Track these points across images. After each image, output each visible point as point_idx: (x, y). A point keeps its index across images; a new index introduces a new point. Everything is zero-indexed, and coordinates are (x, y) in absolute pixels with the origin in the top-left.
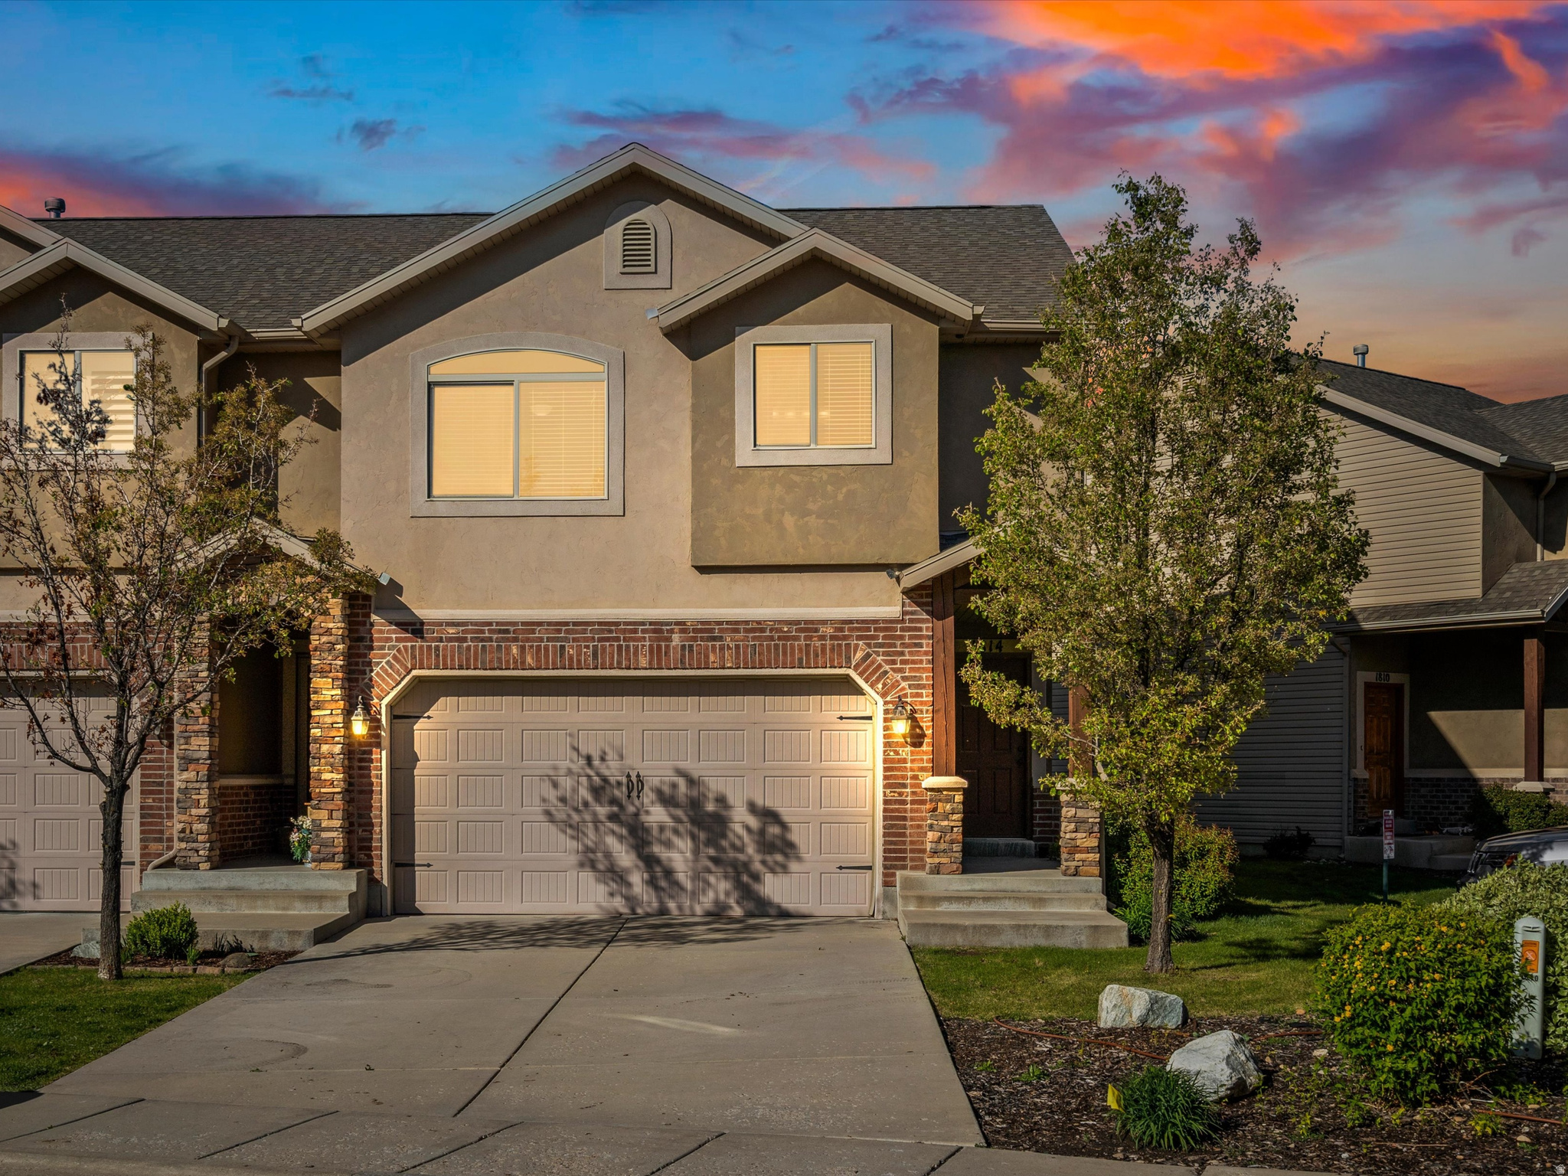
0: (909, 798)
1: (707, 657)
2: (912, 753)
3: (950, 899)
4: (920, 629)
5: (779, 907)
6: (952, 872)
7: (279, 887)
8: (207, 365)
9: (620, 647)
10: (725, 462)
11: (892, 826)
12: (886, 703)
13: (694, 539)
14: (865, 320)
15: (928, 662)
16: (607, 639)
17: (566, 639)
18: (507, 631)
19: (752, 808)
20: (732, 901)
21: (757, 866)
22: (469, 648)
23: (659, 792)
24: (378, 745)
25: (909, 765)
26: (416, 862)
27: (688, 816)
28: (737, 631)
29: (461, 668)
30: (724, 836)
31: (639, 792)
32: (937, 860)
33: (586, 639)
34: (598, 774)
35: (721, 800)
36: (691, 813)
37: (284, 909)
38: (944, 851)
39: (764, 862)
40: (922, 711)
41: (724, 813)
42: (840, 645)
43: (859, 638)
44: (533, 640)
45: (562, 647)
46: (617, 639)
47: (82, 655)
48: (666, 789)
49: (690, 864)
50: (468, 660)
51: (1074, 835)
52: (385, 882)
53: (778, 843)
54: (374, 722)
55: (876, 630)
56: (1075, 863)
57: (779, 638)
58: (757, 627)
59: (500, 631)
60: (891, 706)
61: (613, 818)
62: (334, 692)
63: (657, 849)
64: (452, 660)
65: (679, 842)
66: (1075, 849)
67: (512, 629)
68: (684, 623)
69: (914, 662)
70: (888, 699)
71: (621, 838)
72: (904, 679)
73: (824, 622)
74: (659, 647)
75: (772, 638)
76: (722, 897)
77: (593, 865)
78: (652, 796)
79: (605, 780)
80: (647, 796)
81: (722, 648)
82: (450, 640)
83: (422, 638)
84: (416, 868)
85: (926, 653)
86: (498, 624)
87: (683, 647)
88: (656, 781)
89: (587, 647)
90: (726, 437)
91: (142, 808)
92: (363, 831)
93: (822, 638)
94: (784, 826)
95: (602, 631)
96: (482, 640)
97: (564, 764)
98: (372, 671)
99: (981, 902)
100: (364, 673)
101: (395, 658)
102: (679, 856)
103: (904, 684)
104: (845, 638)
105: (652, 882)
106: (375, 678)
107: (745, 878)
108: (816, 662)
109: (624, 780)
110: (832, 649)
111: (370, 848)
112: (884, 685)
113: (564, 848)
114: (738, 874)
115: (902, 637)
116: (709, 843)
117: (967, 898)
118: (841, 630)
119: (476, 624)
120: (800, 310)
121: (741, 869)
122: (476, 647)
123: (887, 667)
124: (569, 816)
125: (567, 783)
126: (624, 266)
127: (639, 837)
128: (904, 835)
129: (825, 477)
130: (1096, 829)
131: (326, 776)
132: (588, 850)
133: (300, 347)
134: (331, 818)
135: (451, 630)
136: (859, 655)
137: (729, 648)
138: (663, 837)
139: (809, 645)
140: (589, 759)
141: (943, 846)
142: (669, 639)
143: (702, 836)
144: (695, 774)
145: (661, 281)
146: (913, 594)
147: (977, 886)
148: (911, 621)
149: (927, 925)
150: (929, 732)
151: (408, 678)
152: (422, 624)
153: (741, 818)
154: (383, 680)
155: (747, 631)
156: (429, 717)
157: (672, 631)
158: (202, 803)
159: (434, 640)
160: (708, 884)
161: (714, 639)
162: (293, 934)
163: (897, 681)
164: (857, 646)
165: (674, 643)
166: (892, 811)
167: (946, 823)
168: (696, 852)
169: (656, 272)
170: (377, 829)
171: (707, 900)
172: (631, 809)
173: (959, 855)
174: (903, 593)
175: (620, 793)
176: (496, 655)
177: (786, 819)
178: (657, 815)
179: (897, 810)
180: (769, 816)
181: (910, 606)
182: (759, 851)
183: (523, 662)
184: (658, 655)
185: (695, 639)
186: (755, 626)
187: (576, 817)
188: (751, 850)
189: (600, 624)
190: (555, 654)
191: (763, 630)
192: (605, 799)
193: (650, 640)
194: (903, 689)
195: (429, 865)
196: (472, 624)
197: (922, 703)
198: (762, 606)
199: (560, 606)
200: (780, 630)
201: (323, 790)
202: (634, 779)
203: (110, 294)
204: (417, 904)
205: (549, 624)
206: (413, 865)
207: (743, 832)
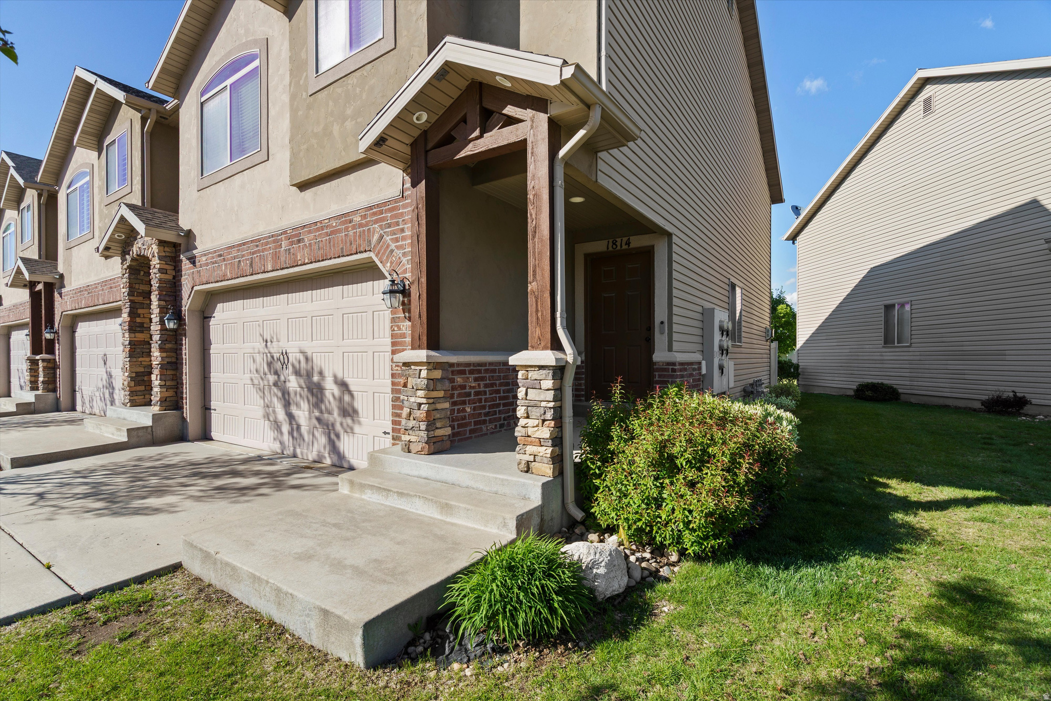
1: (296, 256)
3: (372, 488)
5: (348, 461)
6: (419, 453)
8: (146, 129)
10: (304, 95)
13: (291, 164)
16: (256, 252)
18: (221, 255)
19: (336, 380)
20: (326, 453)
21: (338, 427)
23: (294, 366)
24: (185, 335)
28: (310, 232)
30: (322, 401)
31: (286, 366)
33: (248, 254)
34: (270, 353)
35: (321, 373)
36: (307, 383)
38: (412, 429)
39: (341, 424)
41: (322, 383)
42: (364, 231)
43: (376, 221)
44: (230, 259)
45: (240, 262)
46: (259, 251)
48: (298, 366)
49: (307, 421)
51: (524, 421)
53: (349, 409)
54: (181, 321)
55: (386, 211)
56: (526, 458)
57: (331, 234)
58: (320, 227)
61: (275, 384)
63: (293, 409)
65: (302, 404)
68: (287, 232)
71: (278, 399)
73: (355, 212)
74: (276, 253)
75: (327, 234)
76: (322, 449)
77: (268, 417)
78: (292, 369)
79: (273, 357)
81: (303, 248)
83: (196, 266)
87: (286, 251)
89: (248, 260)
90: (305, 75)
93: (354, 226)
95: (254, 247)
96: (214, 263)
98: (182, 289)
100: (180, 291)
101: (188, 280)
102: (303, 415)
103: (404, 260)
104: (367, 223)
105: (291, 433)
106: (183, 293)
107: (333, 436)
108: (351, 249)
112: (392, 263)
113: (257, 404)
114: (329, 432)
115: (402, 214)
116: (315, 406)
117: (385, 490)
118: (365, 217)
121: (331, 428)
123: (393, 246)
124: (259, 382)
125: (258, 359)
127: (286, 399)
130: (549, 416)
132: (266, 406)
135: (204, 259)
136: (376, 237)
137: (306, 247)
138: (296, 400)
140: (266, 342)
142: (280, 246)
143: (312, 399)
144: (309, 353)
148: (409, 197)
151: (193, 293)
153: (331, 388)
154: (185, 295)
155: (315, 230)
156: (214, 317)
157: (281, 240)
159: (199, 267)
160: (316, 438)
163: (400, 258)
164: (374, 230)
165: (282, 249)
168: (310, 413)
170: (184, 386)
171: (314, 450)
172: (283, 378)
176: (217, 272)
178: (293, 383)
180: (344, 387)
181: (408, 182)
182: (339, 415)
184: (276, 260)
185: (292, 243)
187: (262, 384)
188: (336, 413)
191: (323, 228)
192: (272, 371)
193: (272, 249)
194: (404, 265)
195: (217, 410)
200: (332, 226)
204: (212, 432)
206: (211, 409)
207: (331, 399)
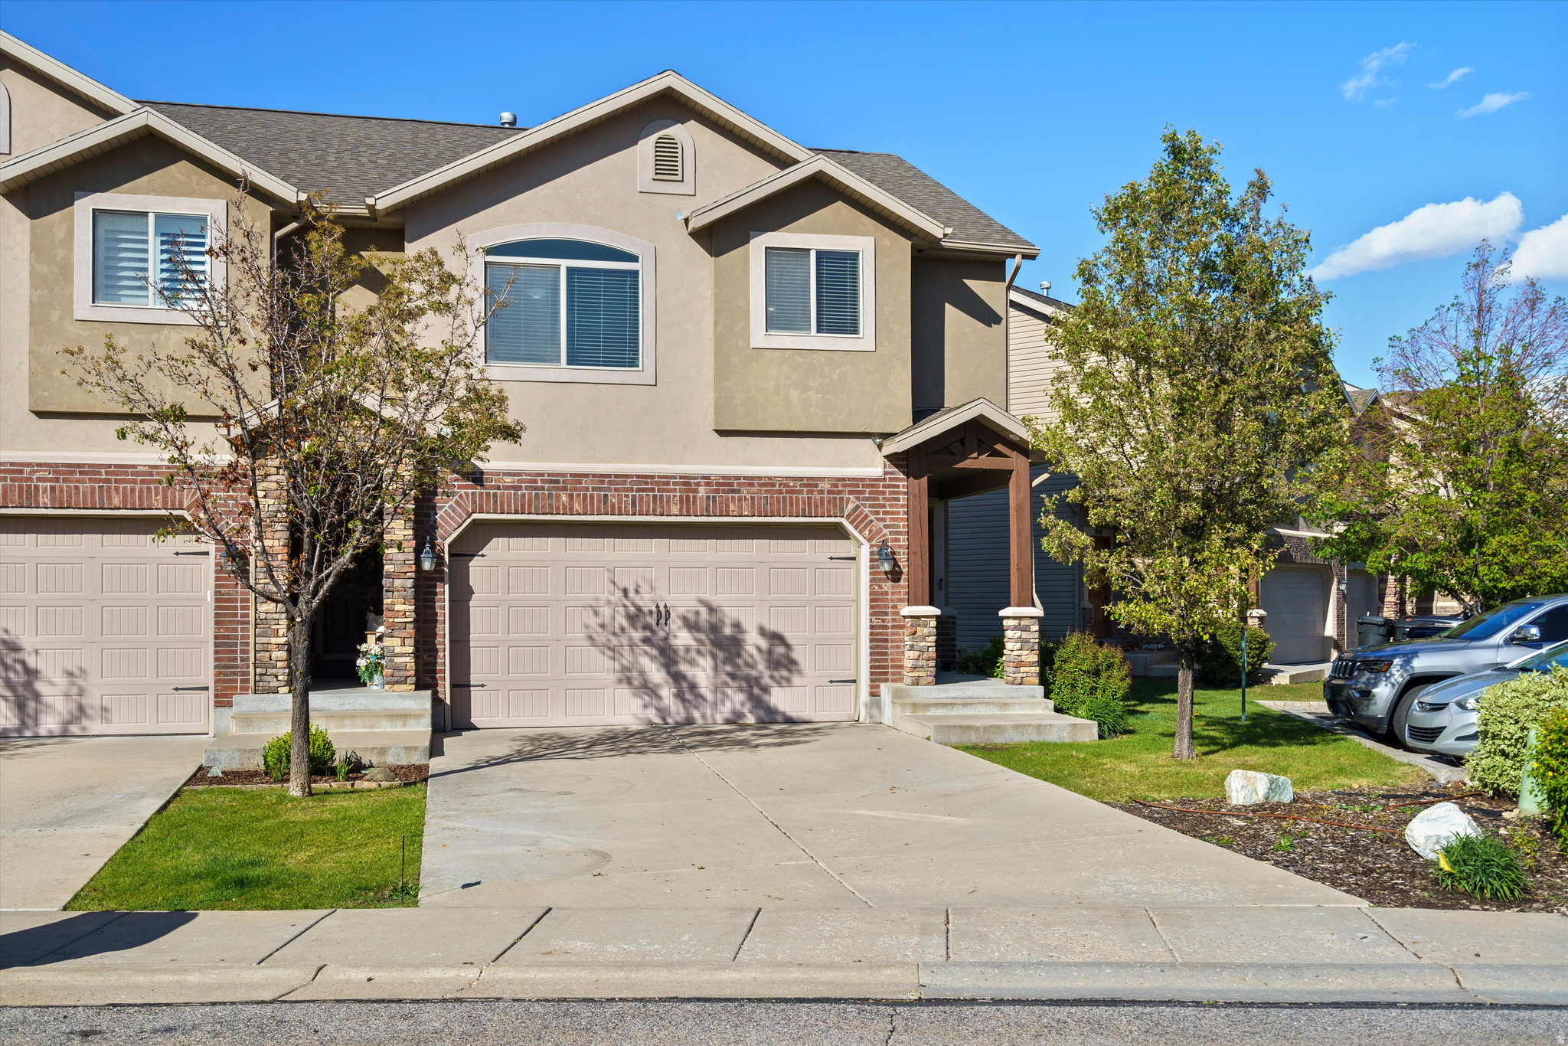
0: (890, 624)
1: (728, 506)
2: (892, 586)
3: (937, 705)
4: (898, 486)
5: (784, 714)
6: (929, 684)
7: (358, 707)
8: (278, 234)
9: (655, 497)
10: (741, 343)
11: (877, 647)
12: (871, 546)
13: (716, 407)
14: (853, 233)
15: (904, 513)
16: (644, 490)
17: (609, 489)
18: (557, 482)
19: (763, 632)
20: (746, 710)
21: (766, 680)
22: (523, 495)
23: (685, 619)
24: (442, 580)
25: (889, 597)
26: (472, 683)
27: (710, 639)
28: (752, 485)
29: (516, 512)
30: (739, 655)
31: (666, 620)
32: (917, 674)
33: (626, 490)
34: (634, 605)
35: (737, 626)
36: (712, 637)
37: (370, 727)
38: (922, 667)
39: (772, 677)
40: (899, 553)
41: (740, 636)
42: (835, 498)
43: (851, 493)
44: (581, 490)
45: (606, 496)
46: (653, 490)
47: (156, 495)
48: (691, 617)
49: (712, 680)
50: (523, 505)
51: (1019, 653)
52: (448, 701)
53: (783, 660)
54: (438, 559)
55: (863, 486)
56: (1021, 675)
57: (787, 492)
58: (769, 482)
59: (551, 481)
60: (875, 549)
61: (646, 641)
62: (406, 533)
63: (683, 667)
64: (509, 505)
65: (701, 660)
66: (1020, 664)
67: (561, 479)
68: (709, 478)
69: (893, 513)
70: (874, 543)
71: (652, 658)
72: (886, 527)
73: (822, 479)
74: (688, 497)
75: (780, 492)
76: (738, 707)
77: (629, 681)
78: (680, 623)
79: (639, 609)
80: (674, 622)
81: (740, 499)
82: (507, 488)
83: (482, 486)
84: (472, 688)
85: (902, 506)
86: (549, 475)
87: (708, 498)
88: (681, 610)
89: (627, 496)
90: (743, 323)
91: (216, 637)
92: (428, 656)
93: (821, 492)
94: (788, 646)
95: (640, 483)
96: (536, 488)
97: (604, 596)
98: (436, 514)
99: (960, 707)
100: (429, 515)
101: (457, 502)
102: (702, 673)
103: (886, 531)
104: (839, 492)
105: (680, 696)
106: (439, 520)
107: (756, 691)
108: (816, 512)
109: (654, 609)
110: (829, 502)
111: (435, 671)
112: (870, 531)
113: (604, 667)
114: (751, 687)
115: (883, 493)
116: (726, 661)
117: (950, 704)
118: (836, 486)
119: (530, 475)
120: (802, 221)
121: (753, 683)
122: (529, 494)
123: (872, 517)
124: (609, 640)
125: (606, 612)
126: (656, 174)
127: (668, 657)
128: (886, 654)
129: (823, 360)
130: (1036, 647)
131: (399, 607)
132: (625, 669)
133: (366, 224)
134: (403, 645)
135: (508, 479)
136: (851, 506)
137: (746, 499)
138: (689, 657)
139: (811, 498)
140: (625, 592)
141: (921, 663)
142: (696, 491)
143: (720, 655)
144: (714, 604)
145: (686, 188)
146: (893, 459)
147: (951, 695)
148: (891, 479)
149: (949, 727)
150: (905, 570)
151: (468, 521)
152: (482, 473)
153: (753, 641)
154: (446, 522)
155: (760, 485)
156: (483, 556)
157: (698, 484)
158: (281, 632)
159: (492, 487)
160: (727, 696)
161: (734, 491)
162: (410, 749)
163: (880, 528)
164: (848, 499)
165: (700, 494)
166: (877, 634)
167: (923, 644)
168: (716, 669)
169: (682, 181)
170: (441, 654)
171: (726, 710)
172: (662, 634)
173: (933, 669)
174: (885, 457)
175: (652, 621)
176: (547, 502)
177: (790, 641)
178: (683, 638)
179: (881, 634)
180: (776, 638)
181: (890, 467)
182: (769, 668)
183: (571, 509)
184: (687, 504)
185: (717, 491)
186: (767, 481)
187: (614, 641)
188: (761, 666)
189: (638, 476)
190: (599, 501)
191: (773, 485)
192: (639, 625)
193: (680, 492)
194: (885, 535)
195: (483, 686)
196: (526, 474)
197: (900, 547)
198: (770, 465)
199: (602, 461)
200: (788, 485)
201: (396, 620)
202: (663, 610)
203: (184, 162)
204: (472, 720)
205: (594, 476)
206: (469, 686)
207: (755, 652)
